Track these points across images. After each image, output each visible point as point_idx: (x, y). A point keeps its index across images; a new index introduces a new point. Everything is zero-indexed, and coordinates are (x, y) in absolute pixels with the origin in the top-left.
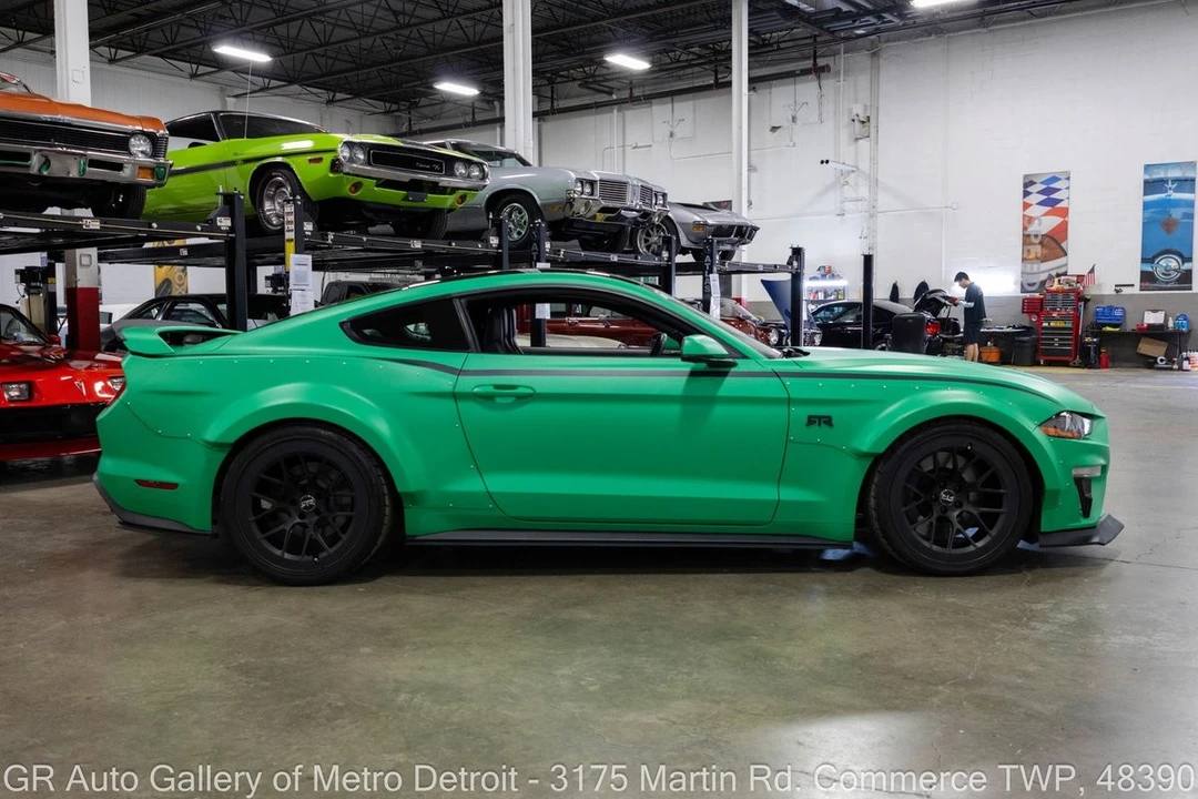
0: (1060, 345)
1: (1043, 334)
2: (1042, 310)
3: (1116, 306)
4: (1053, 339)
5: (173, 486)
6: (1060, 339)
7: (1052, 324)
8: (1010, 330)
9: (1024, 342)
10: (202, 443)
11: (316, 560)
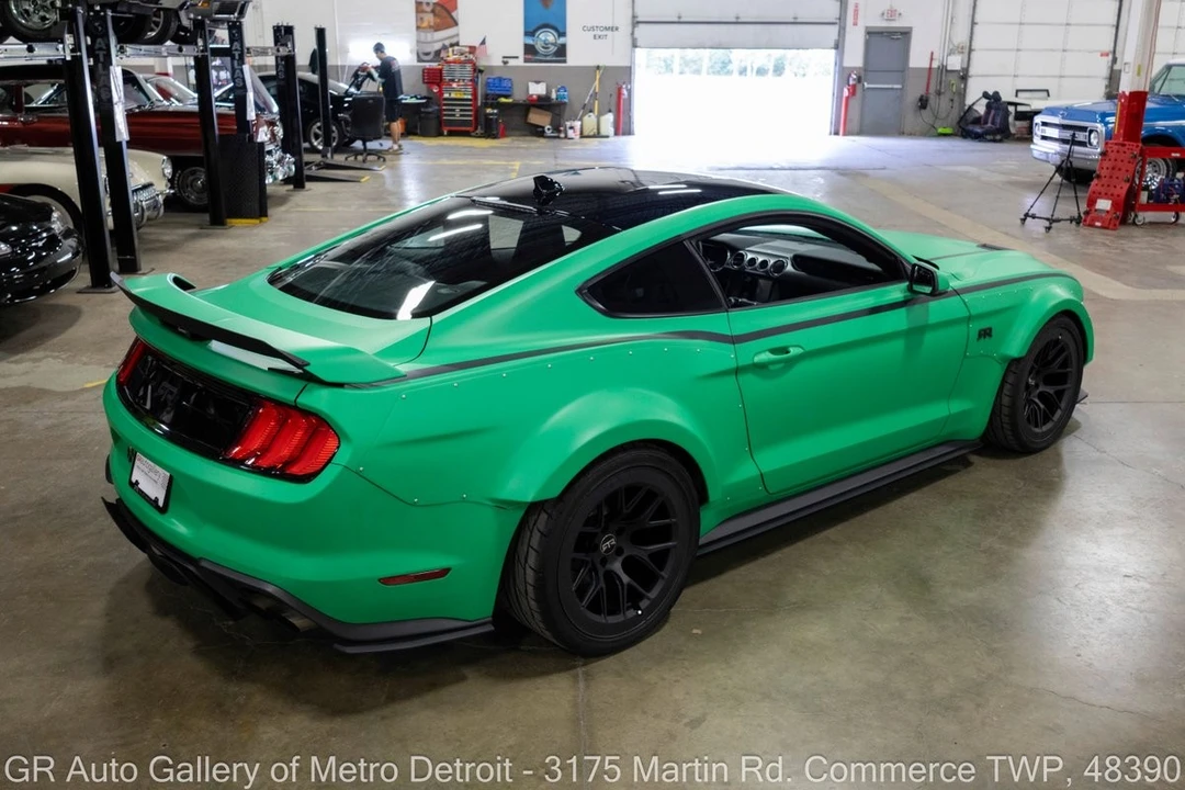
0: (461, 116)
1: (445, 105)
2: (441, 80)
3: (504, 77)
4: (454, 110)
5: (444, 572)
6: (461, 110)
7: (453, 95)
8: (414, 101)
9: (430, 113)
10: (490, 503)
11: (640, 612)
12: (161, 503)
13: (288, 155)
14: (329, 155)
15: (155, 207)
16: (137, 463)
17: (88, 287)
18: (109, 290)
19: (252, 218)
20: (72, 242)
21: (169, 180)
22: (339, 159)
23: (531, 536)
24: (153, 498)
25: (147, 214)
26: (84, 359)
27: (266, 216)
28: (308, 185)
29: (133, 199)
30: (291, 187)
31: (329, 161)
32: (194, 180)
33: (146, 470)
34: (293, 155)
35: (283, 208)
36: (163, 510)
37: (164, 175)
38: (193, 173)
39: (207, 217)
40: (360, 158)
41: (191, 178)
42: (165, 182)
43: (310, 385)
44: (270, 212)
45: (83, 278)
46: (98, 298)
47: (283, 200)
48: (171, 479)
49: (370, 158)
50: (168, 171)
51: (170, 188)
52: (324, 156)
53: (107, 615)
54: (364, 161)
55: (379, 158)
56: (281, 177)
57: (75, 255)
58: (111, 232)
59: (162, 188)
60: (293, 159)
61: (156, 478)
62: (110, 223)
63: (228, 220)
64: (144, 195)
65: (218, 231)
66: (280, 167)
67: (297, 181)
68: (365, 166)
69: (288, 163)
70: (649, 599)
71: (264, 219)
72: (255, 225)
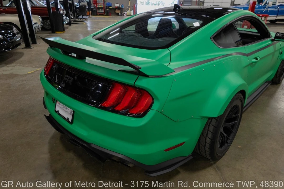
1: (98, 9)
2: (97, 3)
3: (110, 2)
5: (182, 144)
6: (101, 10)
7: (99, 6)
9: (94, 10)
10: (200, 118)
11: (228, 144)
12: (70, 120)
13: (67, 17)
14: (75, 19)
15: (38, 28)
16: (57, 104)
17: (24, 48)
18: (30, 48)
19: (61, 31)
20: (19, 35)
21: (41, 22)
22: (77, 20)
23: (209, 127)
24: (67, 118)
25: (37, 30)
26: (27, 66)
27: (64, 31)
28: (72, 25)
29: (34, 26)
30: (68, 25)
31: (75, 20)
32: (46, 23)
33: (62, 107)
34: (69, 18)
35: (67, 30)
36: (71, 123)
37: (40, 21)
38: (46, 21)
39: (51, 32)
40: (82, 19)
41: (45, 23)
42: (40, 22)
43: (140, 77)
44: (65, 30)
45: (23, 45)
46: (27, 50)
47: (67, 28)
48: (74, 112)
49: (84, 19)
50: (41, 20)
51: (42, 24)
52: (74, 19)
53: (49, 152)
54: (83, 20)
55: (86, 19)
56: (66, 22)
57: (21, 39)
58: (29, 34)
59: (40, 24)
60: (68, 18)
61: (67, 110)
62: (28, 32)
63: (56, 32)
64: (36, 25)
65: (54, 34)
66: (66, 20)
67: (69, 24)
68: (83, 21)
69: (68, 19)
70: (230, 139)
71: (64, 32)
72: (62, 33)
